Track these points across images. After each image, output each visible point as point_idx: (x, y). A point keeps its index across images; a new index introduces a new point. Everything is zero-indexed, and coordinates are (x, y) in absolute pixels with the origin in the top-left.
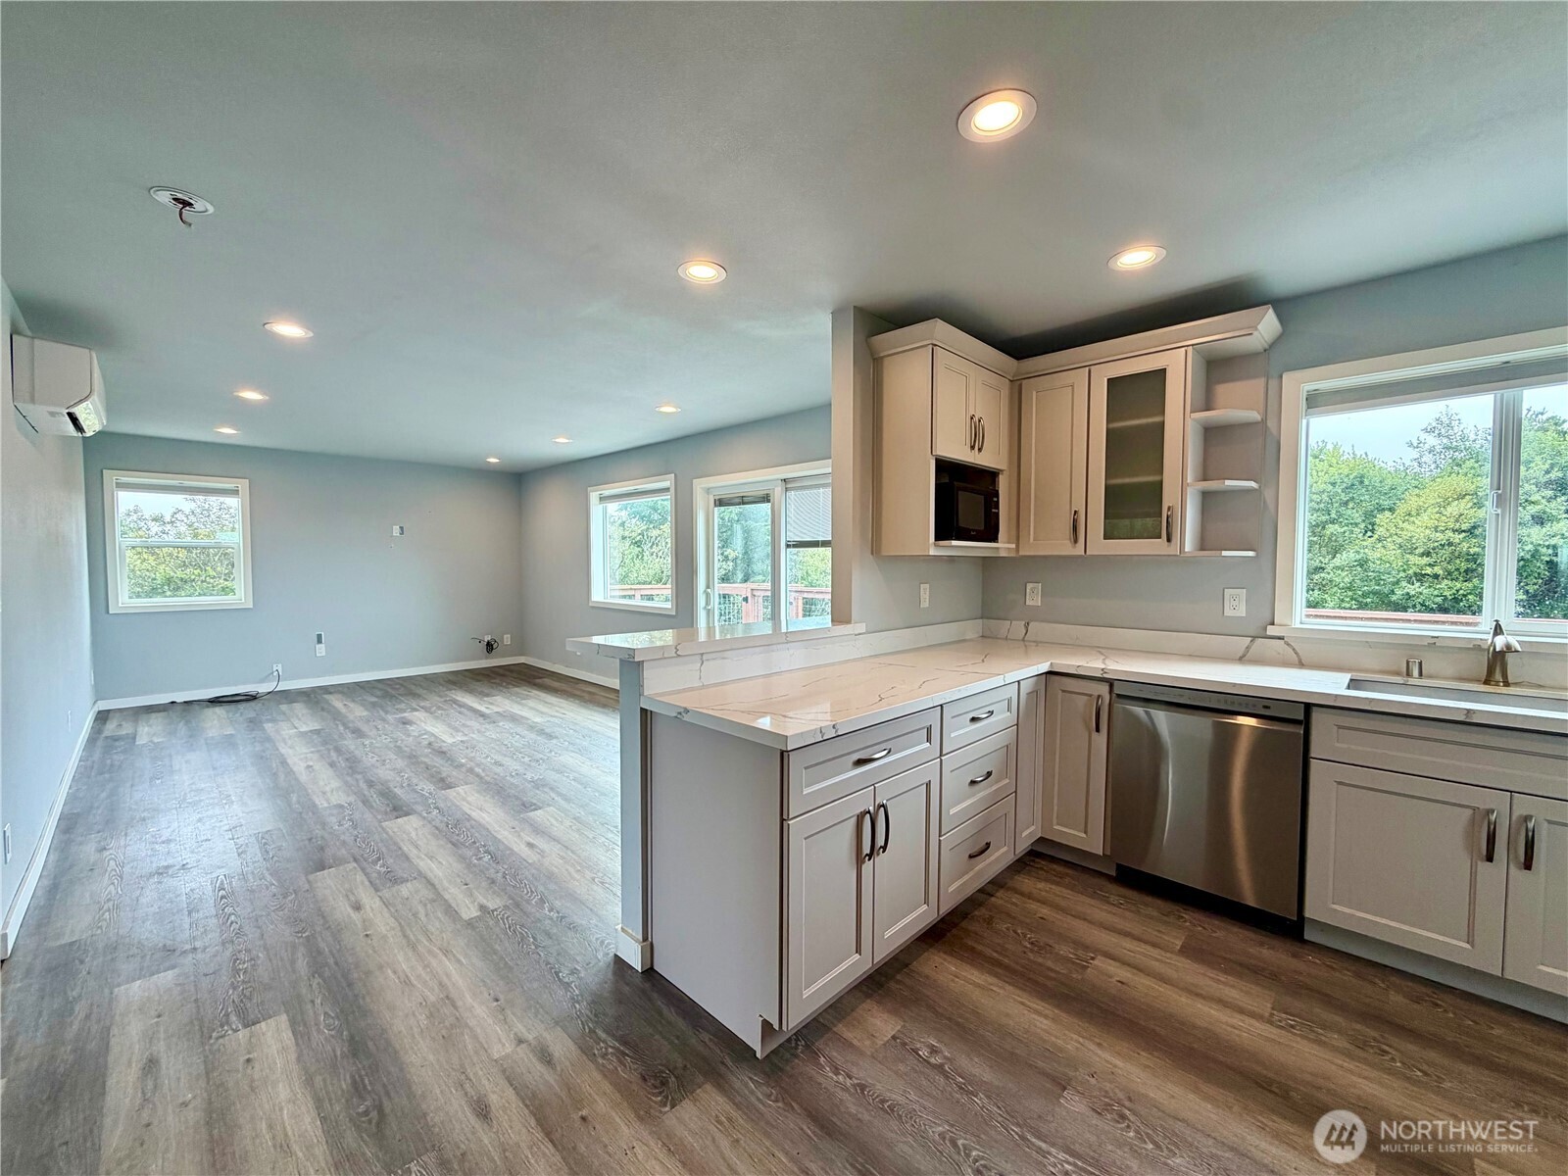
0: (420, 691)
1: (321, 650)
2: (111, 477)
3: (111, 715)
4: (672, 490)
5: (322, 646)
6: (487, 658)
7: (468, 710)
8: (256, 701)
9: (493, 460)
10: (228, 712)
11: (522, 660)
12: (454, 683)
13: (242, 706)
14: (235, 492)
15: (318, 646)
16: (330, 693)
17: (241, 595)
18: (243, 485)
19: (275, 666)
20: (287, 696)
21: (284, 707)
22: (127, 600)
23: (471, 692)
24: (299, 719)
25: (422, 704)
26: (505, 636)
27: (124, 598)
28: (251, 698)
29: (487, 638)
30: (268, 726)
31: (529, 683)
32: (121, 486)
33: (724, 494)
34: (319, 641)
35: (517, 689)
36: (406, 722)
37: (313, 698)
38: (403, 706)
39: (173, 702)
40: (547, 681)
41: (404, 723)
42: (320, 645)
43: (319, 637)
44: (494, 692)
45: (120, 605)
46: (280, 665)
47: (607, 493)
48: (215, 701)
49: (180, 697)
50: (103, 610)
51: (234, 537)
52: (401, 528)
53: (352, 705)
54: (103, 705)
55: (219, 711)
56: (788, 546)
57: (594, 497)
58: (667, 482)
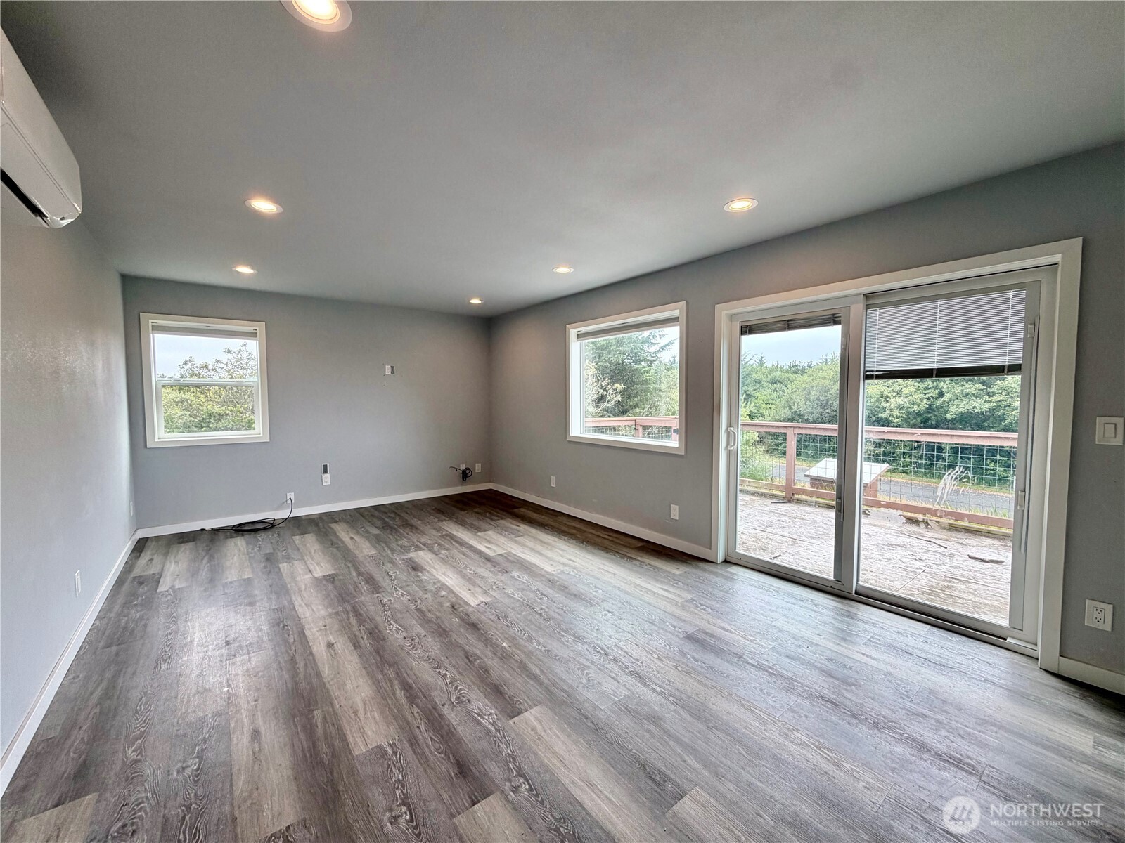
0: (415, 522)
1: (327, 479)
2: (148, 320)
3: (149, 543)
4: (683, 319)
5: (328, 475)
6: (462, 485)
7: (471, 551)
8: (273, 530)
9: (476, 301)
10: (247, 544)
11: (490, 486)
12: (440, 511)
13: (261, 536)
14: (253, 335)
15: (324, 476)
16: (336, 522)
17: (259, 432)
18: (260, 327)
19: (288, 494)
20: (299, 525)
21: (297, 539)
22: (163, 434)
23: (462, 523)
24: (312, 559)
25: (423, 540)
26: (476, 465)
27: (160, 435)
28: (269, 526)
29: (463, 467)
30: (284, 566)
31: (508, 512)
32: (157, 329)
33: (750, 319)
34: (325, 471)
35: (502, 522)
36: (415, 567)
37: (320, 525)
38: (404, 542)
39: (203, 530)
40: (522, 511)
41: (414, 569)
42: (326, 475)
43: (325, 467)
44: (483, 525)
45: (157, 440)
46: (293, 494)
47: (584, 330)
48: (239, 530)
49: (209, 524)
50: (142, 444)
51: (254, 376)
52: (392, 367)
53: (357, 538)
54: (142, 534)
55: (240, 542)
56: (867, 377)
57: (573, 333)
58: (676, 310)
